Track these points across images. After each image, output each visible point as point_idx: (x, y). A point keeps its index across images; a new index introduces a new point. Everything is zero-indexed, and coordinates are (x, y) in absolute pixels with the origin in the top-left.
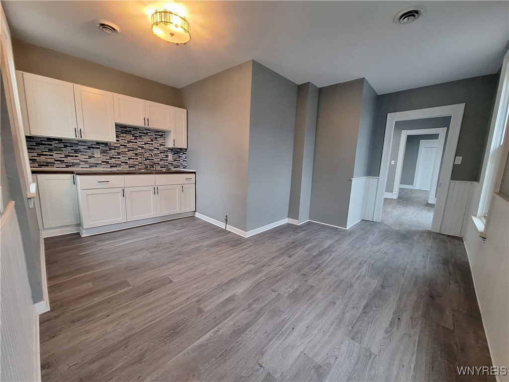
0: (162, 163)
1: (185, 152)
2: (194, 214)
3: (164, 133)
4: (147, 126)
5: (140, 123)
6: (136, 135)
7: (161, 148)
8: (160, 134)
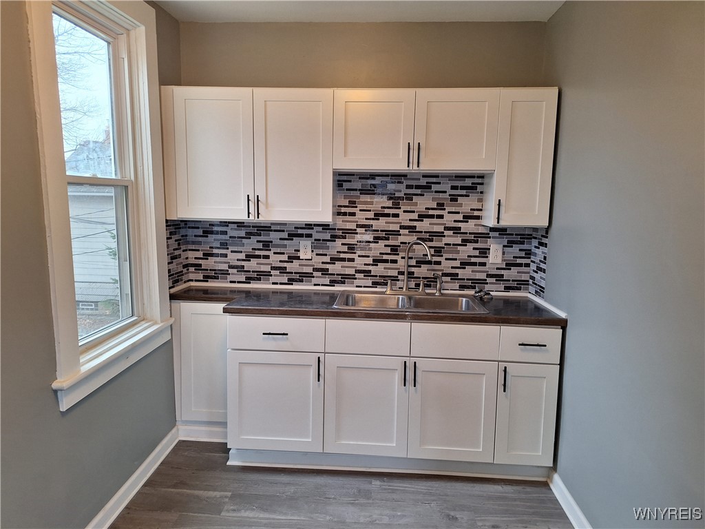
0: (466, 273)
1: (544, 240)
2: (550, 477)
3: (480, 181)
4: (415, 167)
5: (397, 163)
6: (397, 195)
7: (470, 226)
8: (468, 182)
